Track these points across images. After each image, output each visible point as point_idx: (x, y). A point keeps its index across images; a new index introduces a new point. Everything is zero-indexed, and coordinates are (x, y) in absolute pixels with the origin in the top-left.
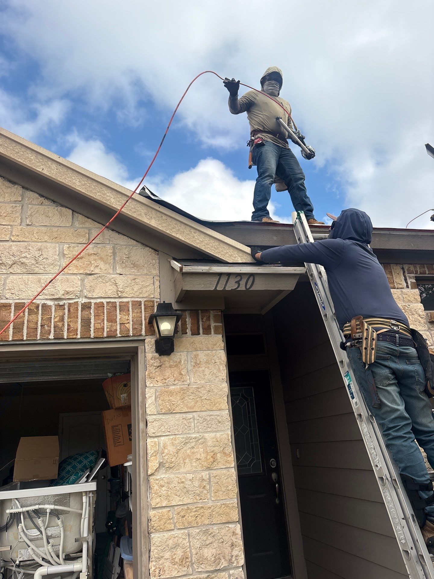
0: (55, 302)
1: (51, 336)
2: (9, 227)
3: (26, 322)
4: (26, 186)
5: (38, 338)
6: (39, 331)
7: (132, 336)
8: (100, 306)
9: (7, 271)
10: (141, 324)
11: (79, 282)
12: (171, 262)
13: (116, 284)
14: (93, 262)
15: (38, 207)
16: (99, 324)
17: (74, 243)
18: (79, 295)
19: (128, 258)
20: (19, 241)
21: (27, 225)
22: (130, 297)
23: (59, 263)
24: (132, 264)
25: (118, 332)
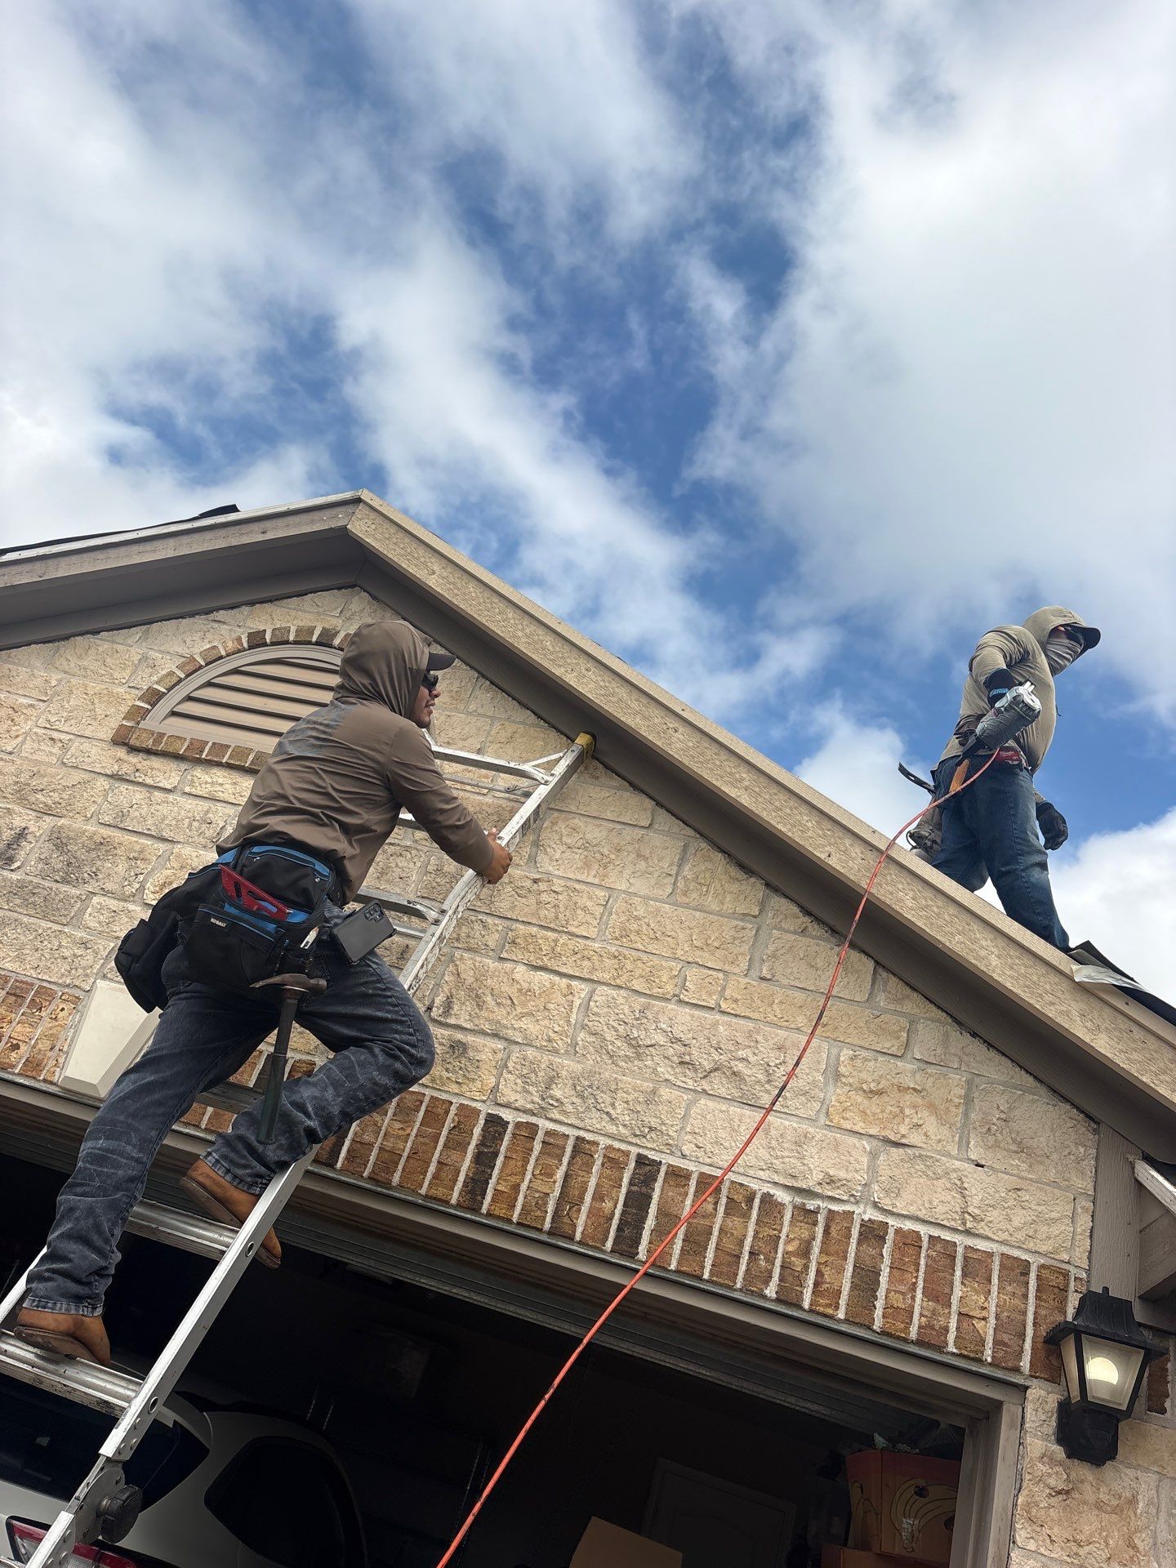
0: (796, 1199)
1: (771, 1291)
2: (721, 975)
3: (716, 1232)
4: (776, 883)
5: (738, 1286)
6: (743, 1268)
7: (990, 1364)
8: (909, 1242)
9: (695, 1085)
10: (1022, 1336)
11: (865, 1160)
12: (1136, 1165)
13: (961, 1191)
14: (907, 1112)
15: (793, 937)
16: (901, 1297)
17: (868, 1049)
18: (859, 1194)
19: (1005, 1121)
20: (736, 1016)
21: (761, 979)
22: (996, 1238)
23: (822, 1095)
24: (1014, 1141)
25: (951, 1337)
